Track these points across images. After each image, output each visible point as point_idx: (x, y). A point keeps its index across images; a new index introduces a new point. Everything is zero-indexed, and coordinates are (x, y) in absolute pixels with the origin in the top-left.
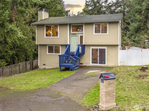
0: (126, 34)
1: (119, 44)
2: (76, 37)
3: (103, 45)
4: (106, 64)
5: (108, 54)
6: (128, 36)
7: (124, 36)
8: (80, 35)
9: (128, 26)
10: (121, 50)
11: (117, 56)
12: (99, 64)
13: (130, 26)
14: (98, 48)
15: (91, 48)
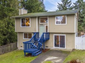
0: (81, 24)
1: (75, 32)
2: (43, 27)
3: (62, 33)
4: (65, 48)
5: (67, 40)
6: (82, 26)
7: (80, 26)
8: (46, 25)
9: (82, 19)
10: (77, 37)
11: (74, 42)
12: (60, 47)
13: (84, 19)
14: (59, 35)
15: (54, 35)
